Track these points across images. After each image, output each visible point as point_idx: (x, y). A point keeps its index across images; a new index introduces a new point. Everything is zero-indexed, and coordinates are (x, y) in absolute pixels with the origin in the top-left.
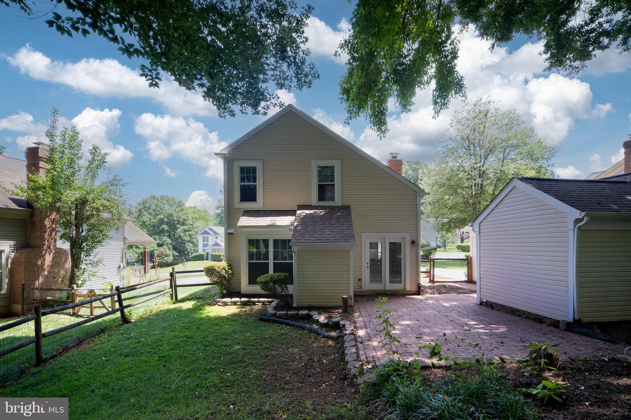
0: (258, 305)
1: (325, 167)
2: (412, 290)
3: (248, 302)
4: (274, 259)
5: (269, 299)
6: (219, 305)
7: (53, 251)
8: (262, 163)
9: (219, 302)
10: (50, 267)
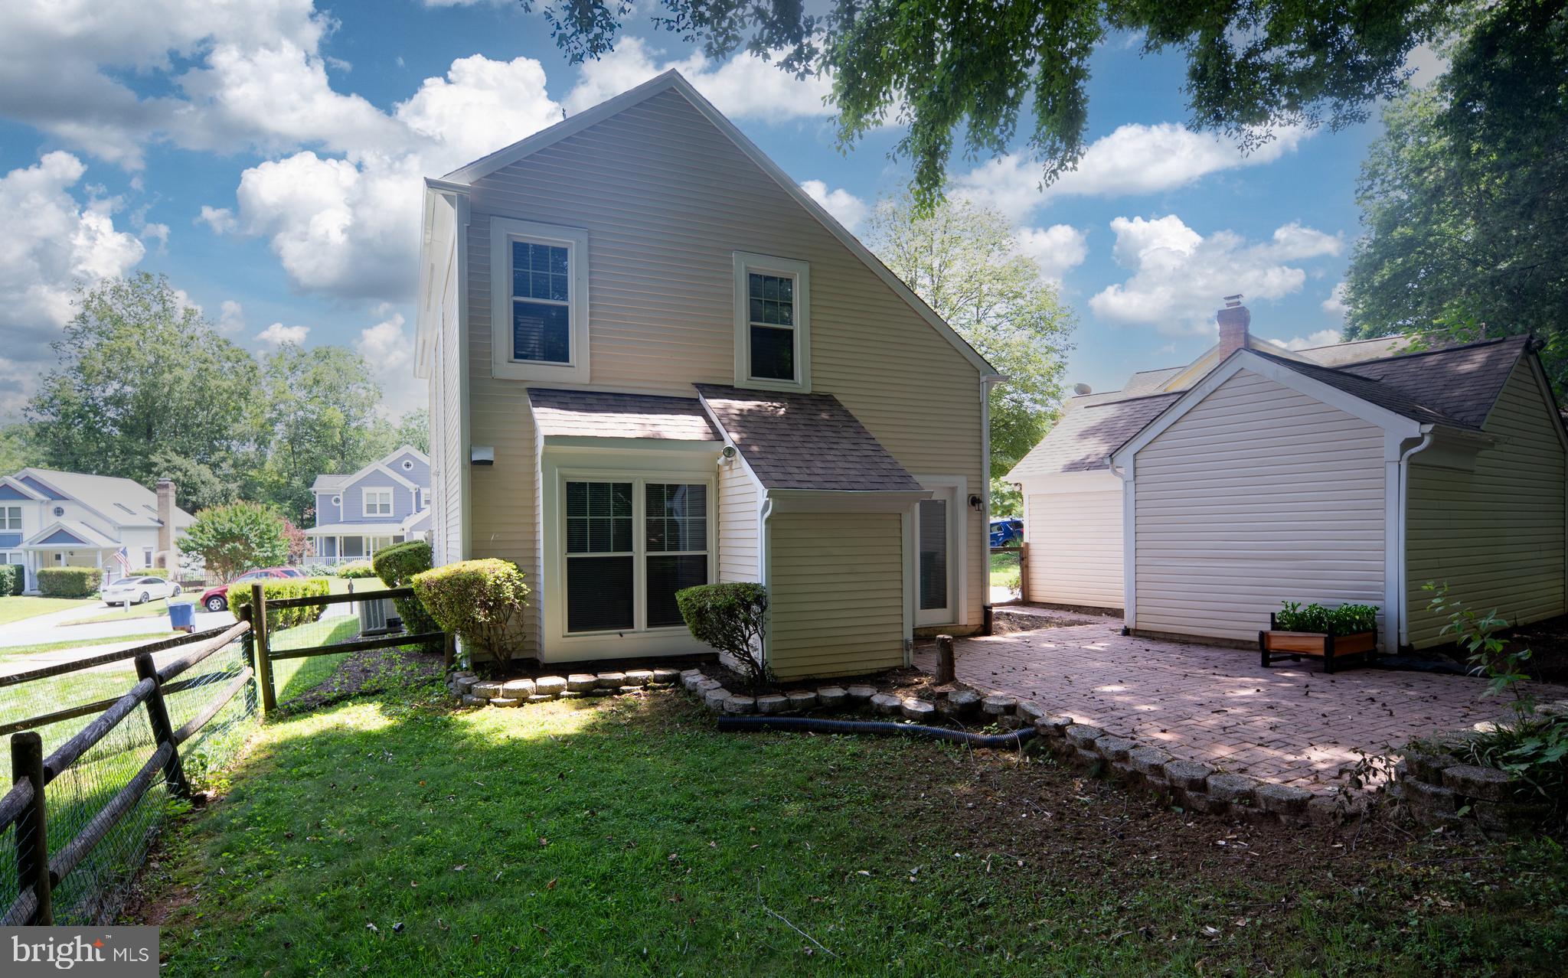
0: (629, 691)
1: (767, 278)
2: (972, 622)
3: (598, 684)
4: (650, 547)
5: (658, 672)
6: (496, 704)
8: (585, 241)
9: (496, 693)
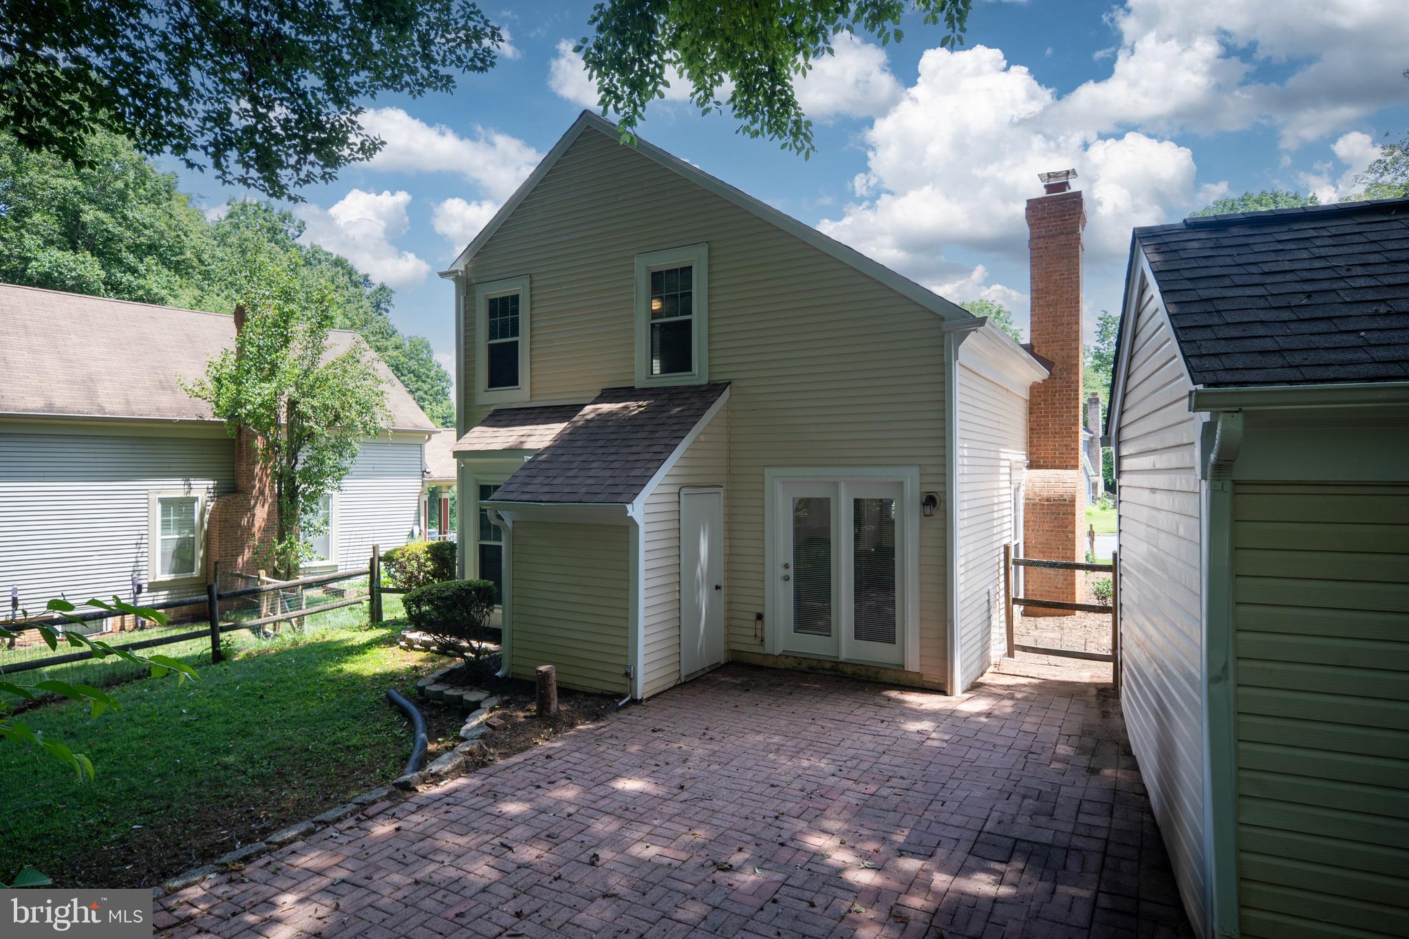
1: (668, 272)
2: (929, 671)
6: (400, 647)
7: (270, 500)
8: (528, 284)
9: (404, 638)
10: (264, 530)
